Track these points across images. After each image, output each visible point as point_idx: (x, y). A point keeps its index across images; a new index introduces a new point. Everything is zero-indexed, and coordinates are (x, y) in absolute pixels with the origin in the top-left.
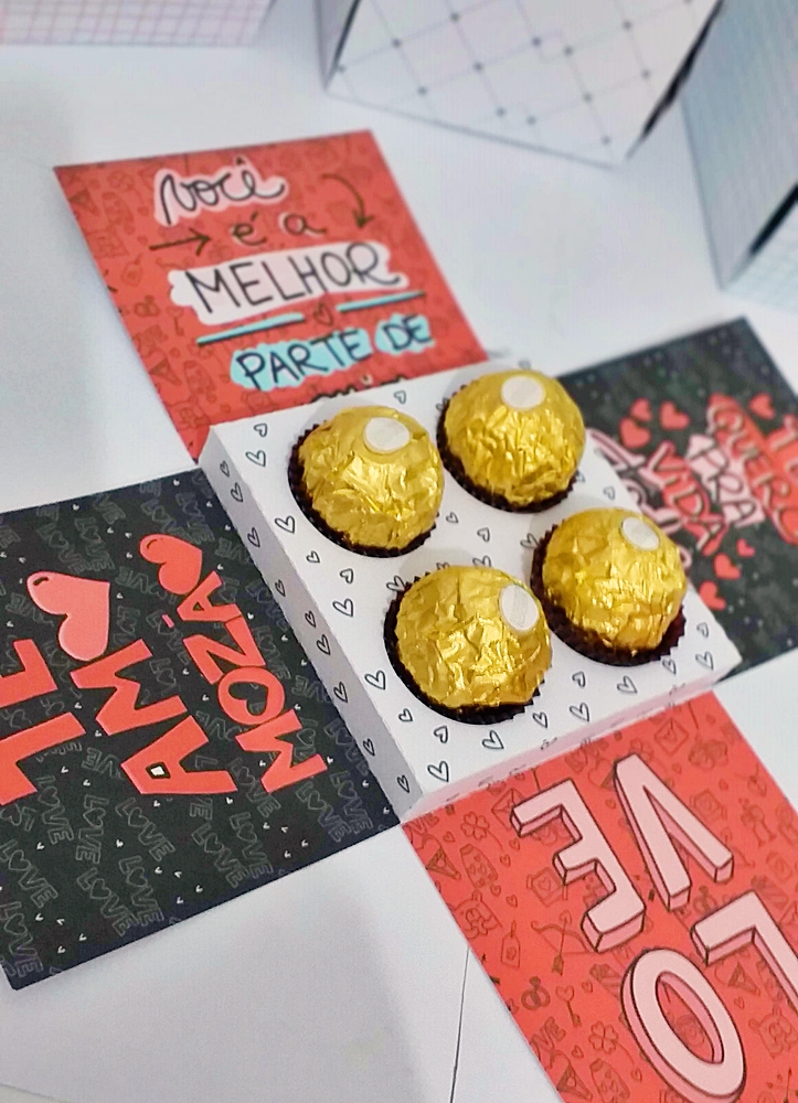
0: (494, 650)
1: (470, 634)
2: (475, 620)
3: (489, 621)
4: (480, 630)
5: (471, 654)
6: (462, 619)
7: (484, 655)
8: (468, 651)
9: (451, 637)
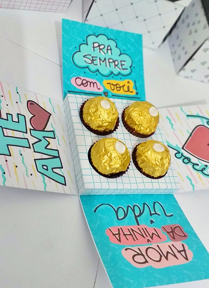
0: (115, 159)
1: (109, 155)
2: (110, 152)
3: (113, 152)
4: (111, 154)
5: (109, 161)
6: (106, 152)
7: (113, 160)
8: (109, 160)
9: (104, 157)
